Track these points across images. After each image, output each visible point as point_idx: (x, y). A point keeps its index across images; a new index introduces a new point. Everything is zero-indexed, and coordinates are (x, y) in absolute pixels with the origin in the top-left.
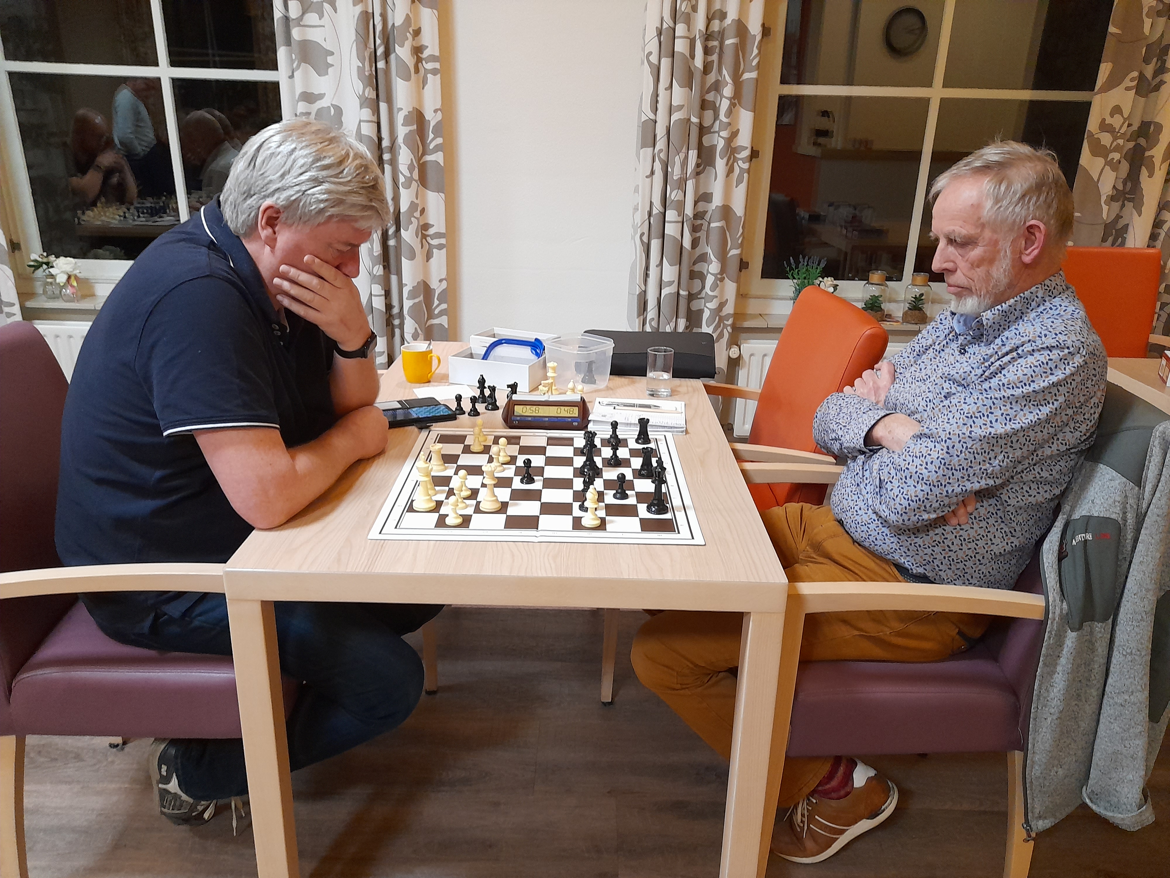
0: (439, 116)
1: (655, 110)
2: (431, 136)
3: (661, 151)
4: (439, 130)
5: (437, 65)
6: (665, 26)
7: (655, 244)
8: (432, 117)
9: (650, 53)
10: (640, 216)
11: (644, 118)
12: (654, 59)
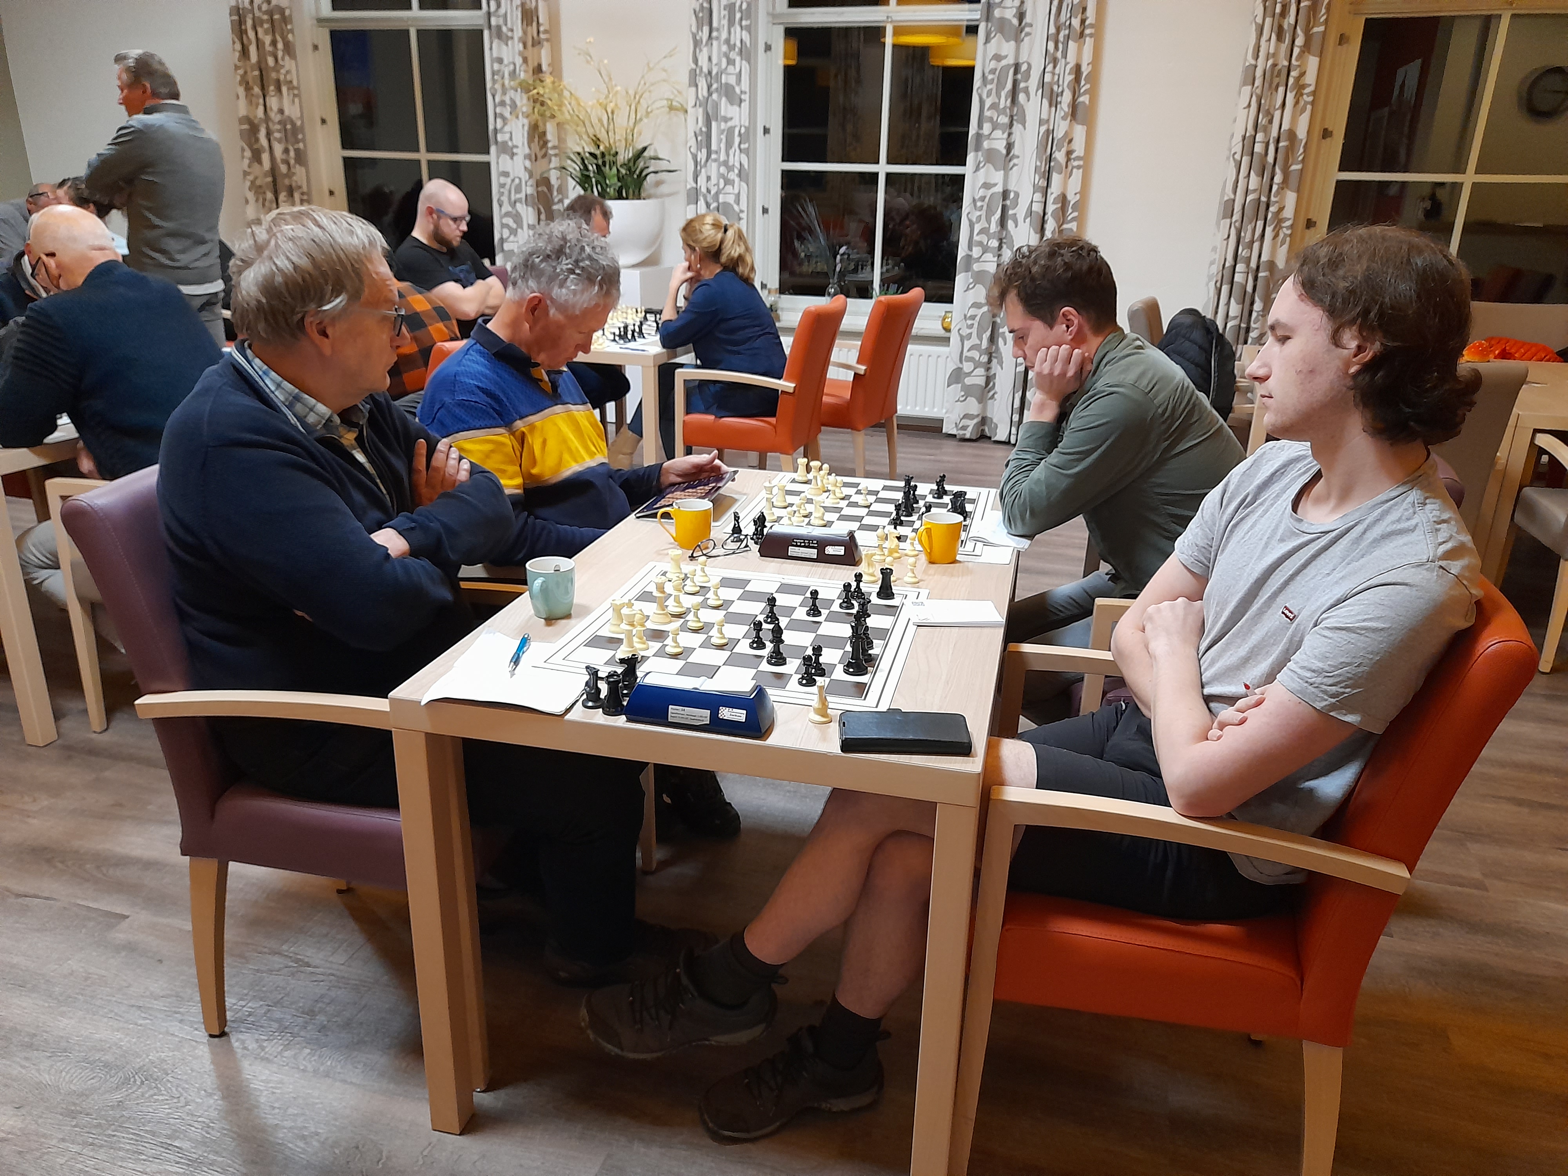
0: (1078, 197)
1: (1235, 193)
2: (1070, 211)
3: (1236, 221)
4: (1075, 207)
5: (1081, 163)
6: (1248, 135)
7: (1225, 289)
8: (1072, 198)
9: (1235, 153)
10: (1215, 269)
11: (1226, 198)
12: (1238, 157)
